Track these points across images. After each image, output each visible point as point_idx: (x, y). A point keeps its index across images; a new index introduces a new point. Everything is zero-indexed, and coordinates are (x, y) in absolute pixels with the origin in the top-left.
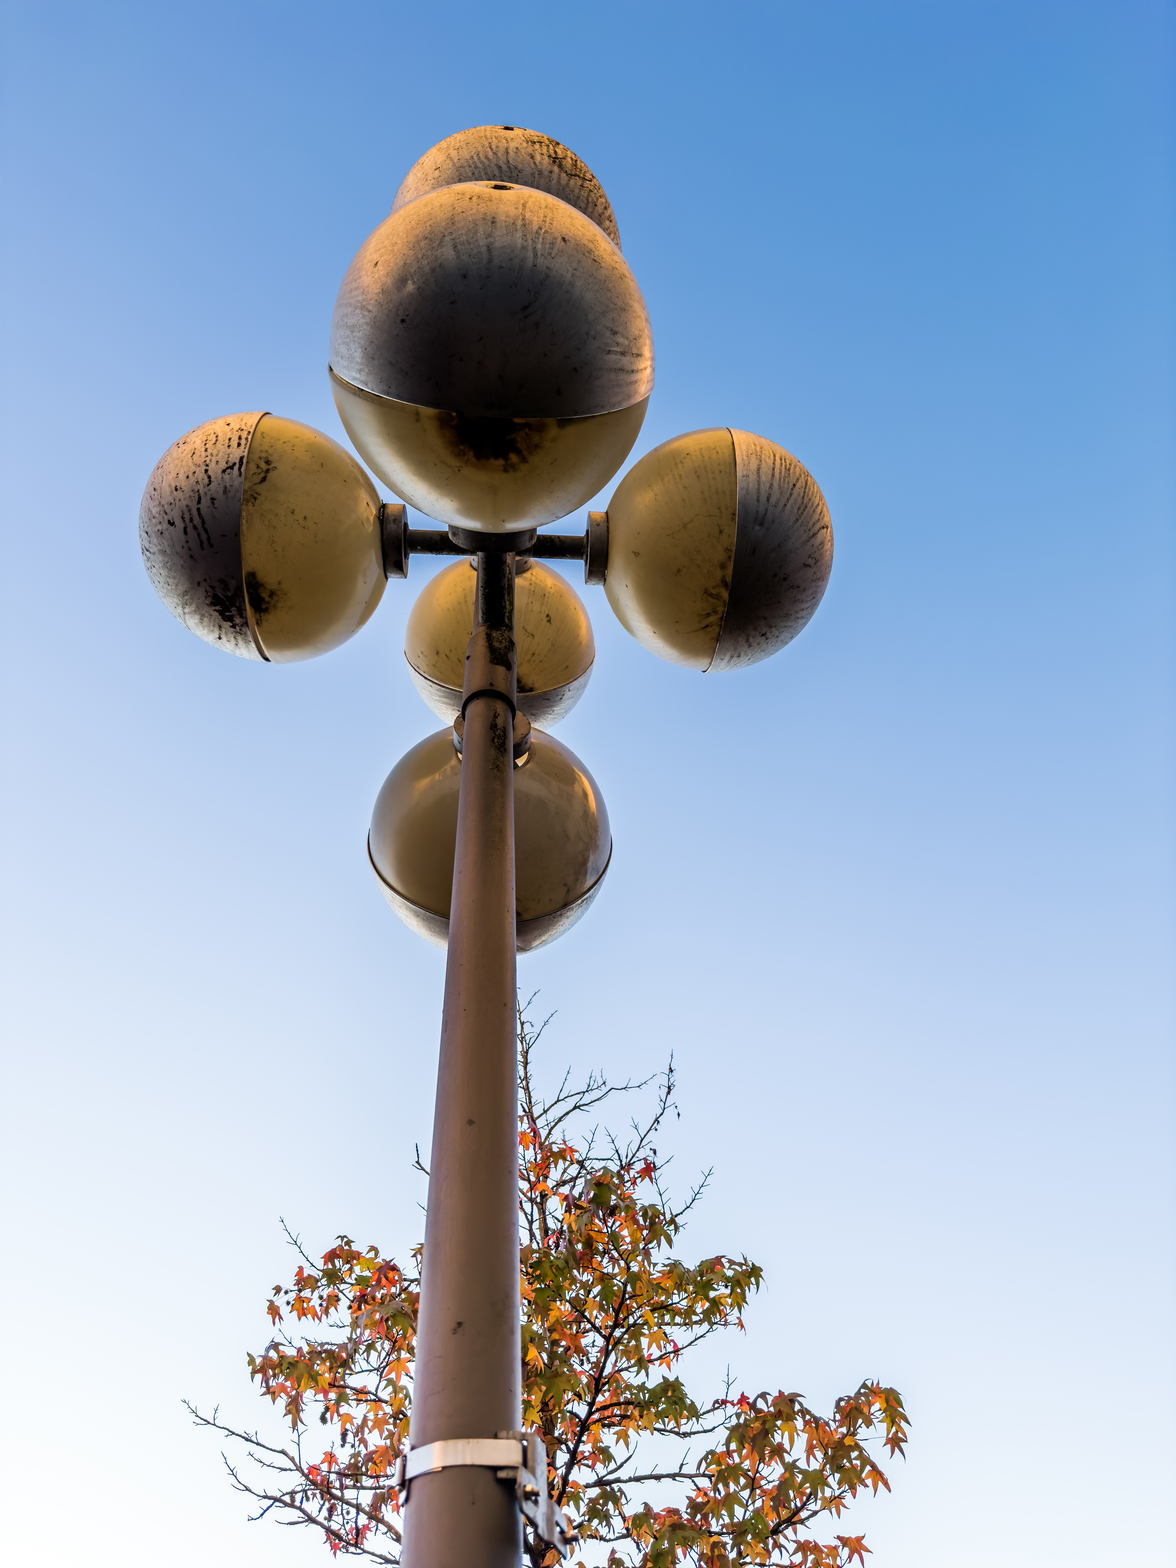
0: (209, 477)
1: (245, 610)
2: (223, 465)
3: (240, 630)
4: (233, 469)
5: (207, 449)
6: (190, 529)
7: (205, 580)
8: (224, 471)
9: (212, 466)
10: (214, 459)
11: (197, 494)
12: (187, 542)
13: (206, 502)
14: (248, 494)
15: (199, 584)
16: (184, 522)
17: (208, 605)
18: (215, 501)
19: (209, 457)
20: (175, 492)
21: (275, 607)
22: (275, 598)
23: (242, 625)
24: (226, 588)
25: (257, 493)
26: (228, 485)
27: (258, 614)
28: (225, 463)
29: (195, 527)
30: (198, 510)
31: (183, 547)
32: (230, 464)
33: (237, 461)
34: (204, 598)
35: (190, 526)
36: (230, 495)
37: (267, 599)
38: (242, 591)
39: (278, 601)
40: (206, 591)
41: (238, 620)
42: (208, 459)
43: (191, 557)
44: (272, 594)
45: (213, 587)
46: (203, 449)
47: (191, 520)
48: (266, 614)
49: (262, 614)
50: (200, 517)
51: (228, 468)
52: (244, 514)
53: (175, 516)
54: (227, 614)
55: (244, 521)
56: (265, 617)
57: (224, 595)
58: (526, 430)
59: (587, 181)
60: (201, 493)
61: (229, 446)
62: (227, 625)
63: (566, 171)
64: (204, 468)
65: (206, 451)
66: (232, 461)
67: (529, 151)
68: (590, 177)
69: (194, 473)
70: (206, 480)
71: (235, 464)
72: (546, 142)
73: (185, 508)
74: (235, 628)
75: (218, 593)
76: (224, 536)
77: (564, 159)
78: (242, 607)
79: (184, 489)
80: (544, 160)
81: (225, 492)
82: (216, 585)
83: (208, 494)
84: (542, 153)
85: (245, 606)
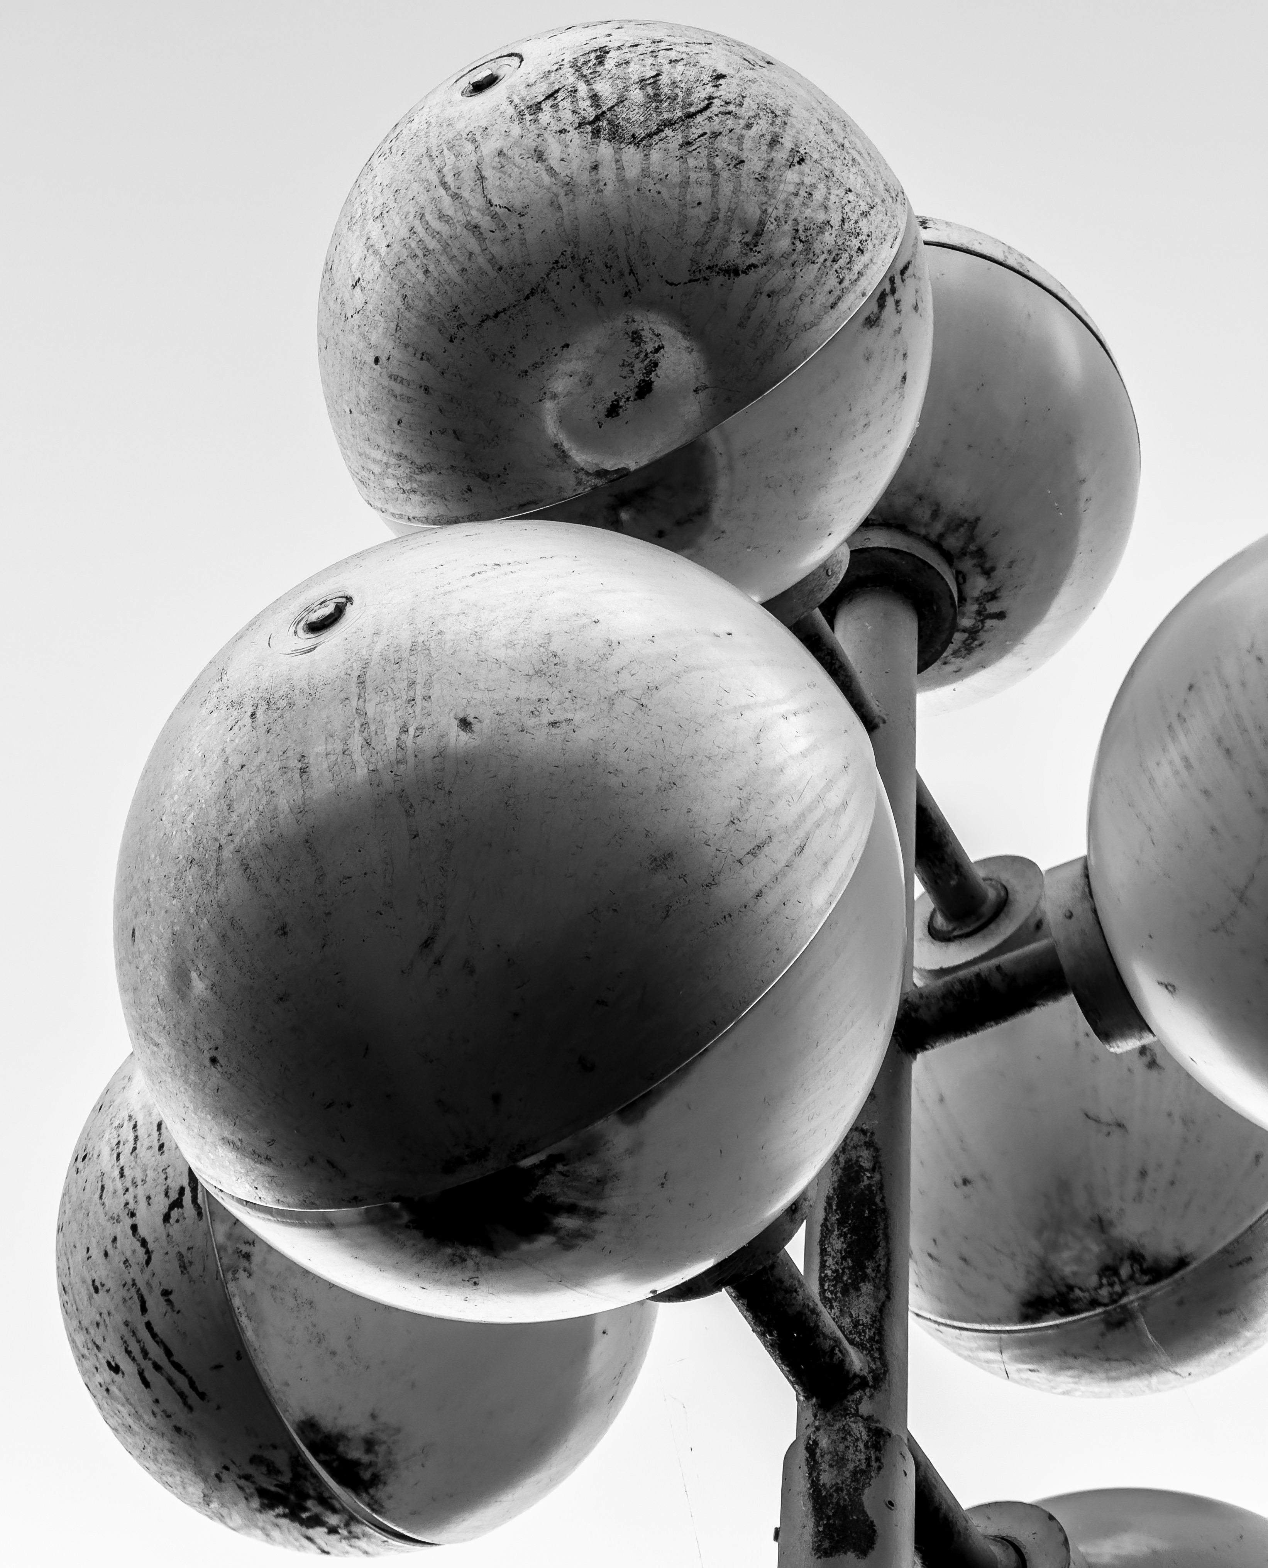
0: (144, 1243)
1: (334, 1497)
2: (161, 1204)
3: (350, 1532)
4: (182, 1206)
5: (122, 1169)
6: (150, 1374)
7: (226, 1468)
8: (167, 1218)
9: (142, 1210)
10: (141, 1192)
11: (133, 1290)
12: (157, 1401)
13: (155, 1302)
14: (230, 1251)
15: (218, 1477)
16: (133, 1359)
17: (260, 1511)
18: (172, 1297)
19: (131, 1190)
20: (95, 1295)
21: (391, 1465)
22: (381, 1449)
23: (347, 1525)
24: (272, 1470)
25: (247, 1243)
26: (184, 1250)
27: (364, 1495)
28: (163, 1195)
29: (157, 1367)
30: (148, 1325)
31: (154, 1414)
32: (174, 1195)
33: (185, 1182)
34: (245, 1501)
35: (147, 1366)
36: (195, 1270)
37: (365, 1459)
38: (307, 1466)
39: (390, 1453)
40: (241, 1488)
41: (333, 1520)
42: (129, 1197)
43: (178, 1429)
44: (370, 1444)
45: (247, 1477)
46: (117, 1172)
47: (145, 1353)
48: (380, 1486)
49: (372, 1491)
50: (157, 1342)
51: (172, 1207)
52: (237, 1302)
53: (113, 1350)
54: (304, 1515)
55: (244, 1320)
56: (380, 1493)
57: (276, 1486)
58: (560, 1167)
59: (700, 111)
60: (141, 1284)
61: (161, 1147)
62: (318, 1533)
63: (633, 136)
64: (129, 1222)
65: (122, 1175)
66: (174, 1186)
67: (530, 142)
68: (709, 89)
69: (115, 1240)
70: (141, 1251)
71: (182, 1191)
72: (569, 78)
73: (124, 1331)
74: (338, 1533)
75: (265, 1485)
76: (218, 1367)
77: (621, 101)
78: (326, 1495)
79: (109, 1284)
80: (569, 150)
81: (183, 1267)
82: (250, 1470)
83: (155, 1283)
84: (561, 126)
85: (329, 1489)
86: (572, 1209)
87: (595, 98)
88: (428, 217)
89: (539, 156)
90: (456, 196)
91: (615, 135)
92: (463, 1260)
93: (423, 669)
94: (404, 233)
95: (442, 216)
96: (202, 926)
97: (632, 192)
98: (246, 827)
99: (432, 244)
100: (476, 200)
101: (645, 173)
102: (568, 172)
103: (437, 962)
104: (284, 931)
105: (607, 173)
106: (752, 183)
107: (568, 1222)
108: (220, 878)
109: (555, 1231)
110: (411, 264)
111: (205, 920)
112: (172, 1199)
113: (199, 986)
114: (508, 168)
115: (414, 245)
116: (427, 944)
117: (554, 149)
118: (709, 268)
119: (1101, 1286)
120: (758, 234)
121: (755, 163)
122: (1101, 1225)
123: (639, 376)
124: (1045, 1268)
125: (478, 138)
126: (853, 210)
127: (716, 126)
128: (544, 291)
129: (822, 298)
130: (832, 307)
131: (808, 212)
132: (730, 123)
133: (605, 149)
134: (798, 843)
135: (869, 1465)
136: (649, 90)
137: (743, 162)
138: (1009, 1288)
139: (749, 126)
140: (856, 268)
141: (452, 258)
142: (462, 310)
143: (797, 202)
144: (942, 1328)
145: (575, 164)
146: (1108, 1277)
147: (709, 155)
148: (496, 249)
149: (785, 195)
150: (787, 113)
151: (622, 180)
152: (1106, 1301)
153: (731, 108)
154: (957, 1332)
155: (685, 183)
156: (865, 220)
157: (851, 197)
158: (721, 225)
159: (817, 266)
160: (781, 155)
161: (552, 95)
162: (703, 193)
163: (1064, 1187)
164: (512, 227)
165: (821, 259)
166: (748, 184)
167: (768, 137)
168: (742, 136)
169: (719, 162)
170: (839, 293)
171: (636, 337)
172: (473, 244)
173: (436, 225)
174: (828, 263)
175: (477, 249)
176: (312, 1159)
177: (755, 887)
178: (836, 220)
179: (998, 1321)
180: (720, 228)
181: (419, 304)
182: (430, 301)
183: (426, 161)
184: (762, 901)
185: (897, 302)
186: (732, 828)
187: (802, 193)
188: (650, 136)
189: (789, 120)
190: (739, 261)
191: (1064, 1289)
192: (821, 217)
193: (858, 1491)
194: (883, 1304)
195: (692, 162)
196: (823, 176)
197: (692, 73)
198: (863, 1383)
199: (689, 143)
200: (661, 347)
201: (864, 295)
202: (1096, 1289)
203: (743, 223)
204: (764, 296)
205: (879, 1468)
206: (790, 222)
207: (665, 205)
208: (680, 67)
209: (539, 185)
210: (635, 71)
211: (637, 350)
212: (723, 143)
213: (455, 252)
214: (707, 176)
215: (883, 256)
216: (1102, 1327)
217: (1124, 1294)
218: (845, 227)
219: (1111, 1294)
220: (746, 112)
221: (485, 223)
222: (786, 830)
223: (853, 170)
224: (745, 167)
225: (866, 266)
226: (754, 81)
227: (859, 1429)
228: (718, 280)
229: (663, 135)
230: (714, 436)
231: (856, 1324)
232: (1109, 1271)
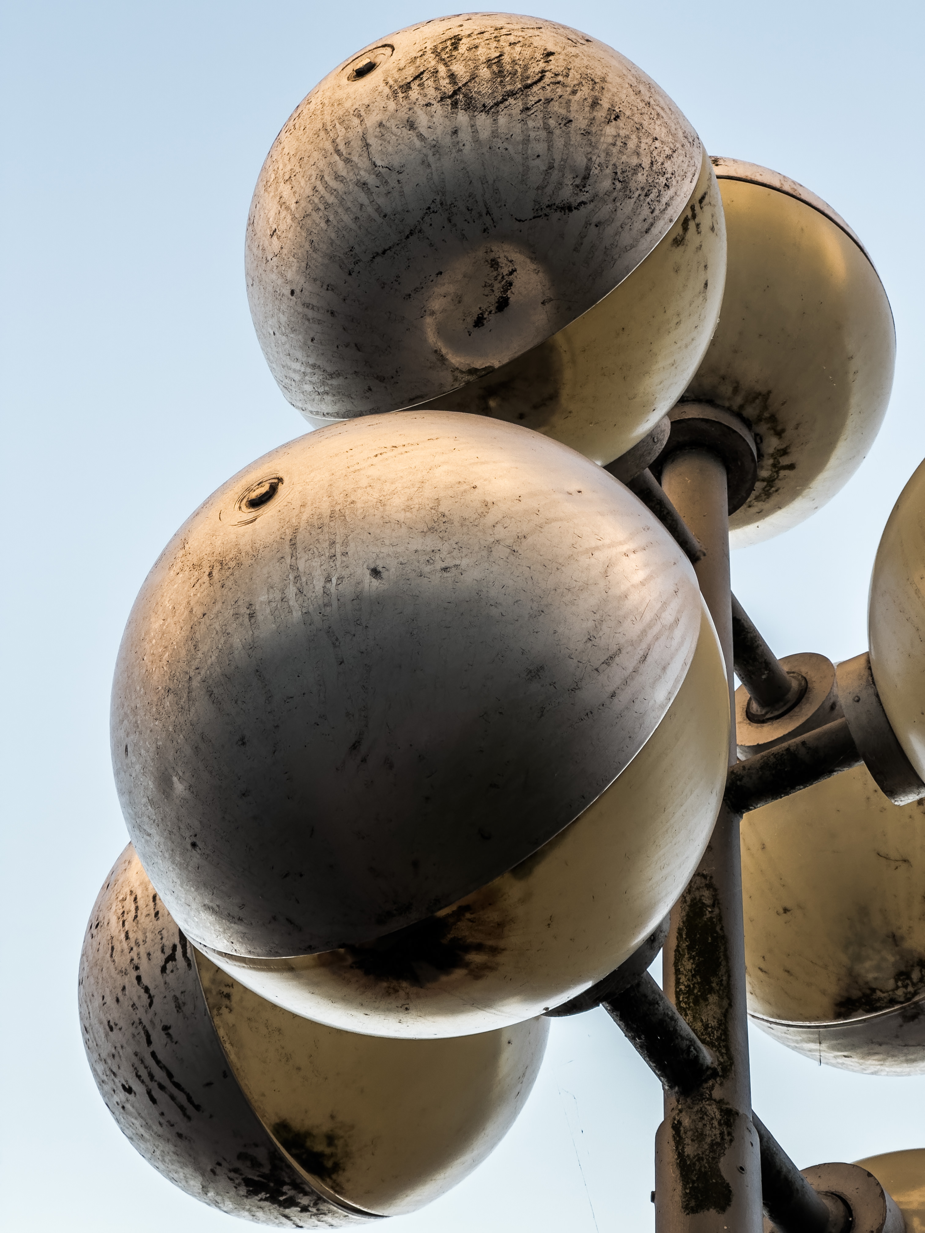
0: (147, 990)
1: (304, 1182)
2: (159, 958)
3: (318, 1210)
4: (175, 960)
5: (127, 933)
6: (156, 1093)
7: (219, 1164)
8: (164, 969)
9: (144, 964)
10: (142, 950)
11: (140, 1027)
12: (162, 1114)
13: (158, 1036)
14: (214, 993)
15: (213, 1171)
16: (143, 1082)
17: (247, 1197)
18: (171, 1031)
19: (135, 949)
20: (110, 1033)
21: (348, 1155)
22: (340, 1143)
23: (316, 1204)
24: (255, 1164)
25: (227, 985)
26: (178, 994)
27: (328, 1180)
28: (160, 952)
29: (161, 1087)
30: (153, 1054)
31: (161, 1124)
32: (168, 951)
33: (177, 941)
34: (235, 1189)
35: (154, 1086)
36: (188, 1009)
37: (328, 1151)
38: (282, 1159)
39: (346, 1145)
40: (231, 1179)
41: (305, 1201)
42: (134, 954)
43: (180, 1135)
44: (330, 1139)
45: (236, 1170)
46: (123, 936)
47: (151, 1076)
48: (340, 1172)
49: (334, 1176)
50: (161, 1068)
51: (167, 960)
52: (221, 1032)
53: (127, 1075)
54: (282, 1198)
55: (228, 1046)
56: (341, 1178)
57: (259, 1176)
58: (468, 915)
59: (536, 83)
60: (146, 1022)
61: (157, 914)
62: (293, 1211)
63: (484, 106)
64: (134, 974)
65: (127, 938)
66: (168, 944)
67: (403, 114)
68: (542, 64)
69: (124, 988)
70: (145, 996)
71: (174, 947)
72: (431, 62)
73: (135, 1060)
74: (309, 1211)
75: (250, 1176)
76: (209, 1084)
77: (473, 78)
78: (298, 1181)
79: (121, 1024)
80: (434, 119)
81: (179, 1007)
82: (238, 1164)
83: (157, 1021)
84: (427, 100)
85: (300, 1177)
86: (479, 948)
87: (452, 77)
88: (327, 178)
89: (411, 125)
90: (347, 161)
91: (470, 105)
92: (396, 991)
93: (341, 532)
94: (309, 191)
95: (337, 177)
96: (179, 741)
97: (485, 150)
98: (209, 662)
99: (331, 199)
100: (363, 163)
101: (495, 134)
102: (434, 137)
103: (364, 760)
104: (243, 742)
105: (465, 136)
106: (579, 138)
107: (476, 958)
108: (191, 703)
109: (467, 965)
110: (316, 216)
111: (181, 736)
112: (167, 955)
113: (179, 787)
114: (387, 136)
115: (316, 200)
116: (355, 746)
117: (422, 120)
118: (548, 206)
119: (897, 988)
120: (586, 178)
121: (581, 122)
122: (895, 939)
123: (498, 294)
124: (852, 976)
125: (363, 113)
126: (659, 154)
127: (548, 93)
128: (420, 231)
129: (638, 225)
130: (647, 231)
131: (624, 158)
132: (559, 91)
133: (462, 117)
134: (641, 653)
135: (723, 1139)
136: (495, 67)
137: (571, 121)
138: (824, 992)
139: (574, 92)
140: (664, 200)
141: (347, 209)
142: (357, 250)
143: (615, 150)
144: (773, 1026)
145: (439, 131)
146: (903, 980)
147: (544, 117)
148: (381, 201)
149: (605, 146)
150: (604, 80)
151: (476, 140)
152: (902, 999)
153: (560, 78)
154: (785, 1028)
155: (526, 141)
156: (669, 162)
157: (657, 144)
158: (556, 172)
159: (633, 200)
160: (601, 114)
161: (418, 77)
162: (540, 148)
163: (863, 911)
164: (393, 183)
165: (636, 194)
166: (576, 139)
167: (590, 100)
168: (570, 101)
169: (552, 122)
170: (651, 220)
171: (494, 264)
172: (363, 198)
173: (333, 184)
174: (642, 198)
175: (366, 202)
176: (274, 918)
177: (610, 689)
178: (646, 163)
179: (817, 1019)
180: (555, 175)
181: (323, 247)
182: (332, 244)
183: (322, 134)
184: (615, 700)
185: (698, 225)
186: (589, 644)
187: (619, 143)
188: (497, 104)
189: (606, 86)
190: (571, 200)
191: (868, 992)
192: (635, 161)
193: (716, 1160)
194: (727, 1011)
195: (531, 124)
196: (634, 129)
197: (527, 52)
198: (714, 1074)
199: (528, 109)
200: (514, 271)
201: (671, 221)
202: (893, 990)
203: (573, 169)
204: (593, 226)
205: (731, 1141)
206: (610, 167)
207: (512, 159)
208: (518, 48)
209: (412, 148)
210: (483, 53)
211: (495, 273)
212: (555, 107)
213: (349, 204)
214: (543, 134)
215: (685, 189)
216: (900, 1020)
217: (915, 994)
218: (654, 168)
219: (906, 994)
220: (572, 80)
221: (372, 180)
222: (632, 643)
223: (658, 122)
224: (573, 125)
225: (672, 198)
226: (576, 56)
227: (713, 1110)
228: (556, 216)
229: (507, 103)
230: (559, 338)
231: (706, 1027)
232: (903, 976)
